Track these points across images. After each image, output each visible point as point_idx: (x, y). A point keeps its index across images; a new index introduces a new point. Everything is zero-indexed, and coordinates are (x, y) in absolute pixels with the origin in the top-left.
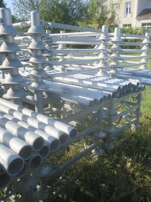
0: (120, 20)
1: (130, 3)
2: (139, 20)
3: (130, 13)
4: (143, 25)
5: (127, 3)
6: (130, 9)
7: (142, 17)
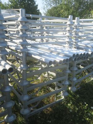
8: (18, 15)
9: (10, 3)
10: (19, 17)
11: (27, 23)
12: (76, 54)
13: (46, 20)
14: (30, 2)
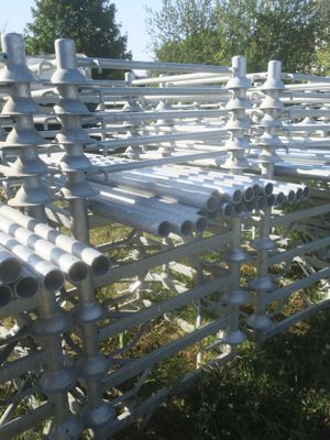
8: (50, 64)
9: (32, 35)
10: (53, 68)
11: (83, 91)
14: (98, 30)
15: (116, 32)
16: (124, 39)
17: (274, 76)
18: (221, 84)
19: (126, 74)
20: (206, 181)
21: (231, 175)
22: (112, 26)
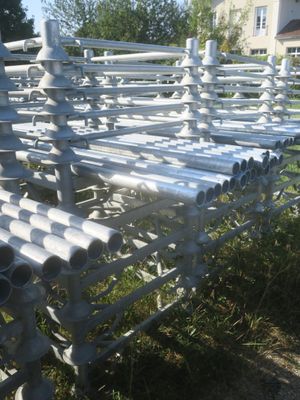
0: (248, 41)
1: (264, 8)
2: (282, 41)
3: (263, 27)
4: (290, 50)
5: (258, 9)
6: (264, 20)
7: (288, 36)
12: (240, 163)
13: (108, 54)
14: (7, 12)
15: (24, 15)
16: (31, 22)
17: (211, 55)
18: (172, 61)
19: (85, 51)
20: (170, 146)
21: (189, 141)
22: (21, 10)
